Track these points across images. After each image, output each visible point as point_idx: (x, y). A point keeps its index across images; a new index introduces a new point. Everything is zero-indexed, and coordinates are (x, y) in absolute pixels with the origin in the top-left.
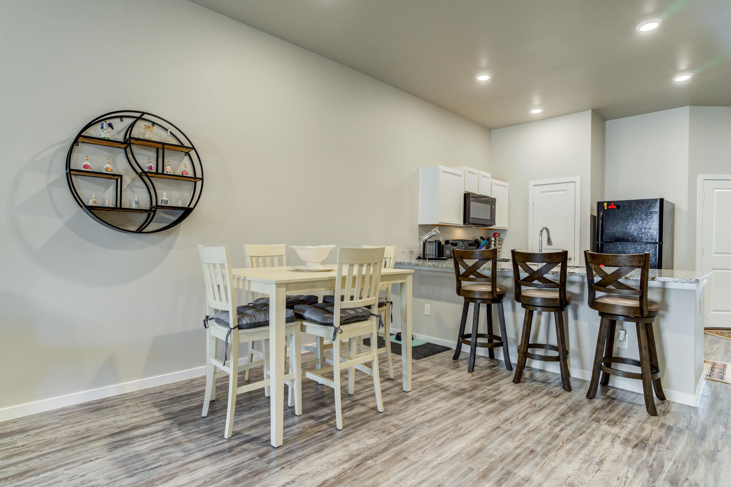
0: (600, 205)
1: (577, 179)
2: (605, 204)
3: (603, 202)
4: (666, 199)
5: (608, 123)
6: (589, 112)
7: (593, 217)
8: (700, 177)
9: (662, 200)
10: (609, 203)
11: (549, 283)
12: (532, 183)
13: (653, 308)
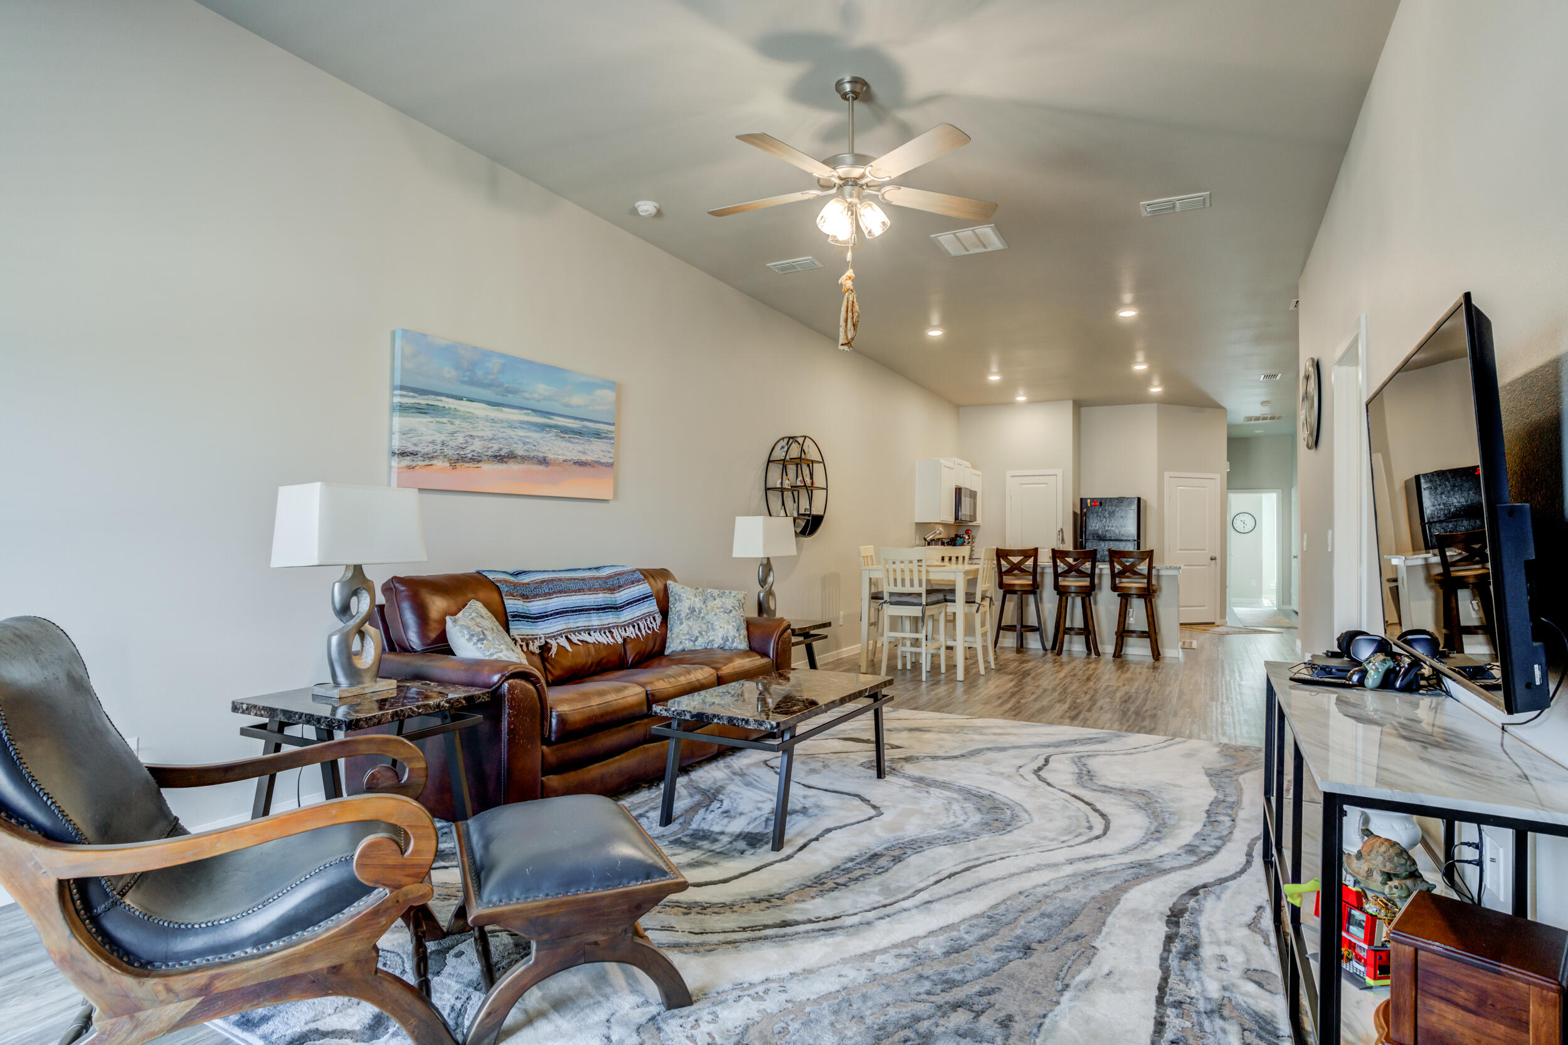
0: (1083, 501)
1: (1059, 472)
2: (1089, 501)
3: (1087, 499)
4: (1143, 498)
5: (1083, 409)
6: (1071, 402)
7: (1075, 514)
8: (1167, 474)
9: (1139, 499)
10: (1093, 500)
11: (1082, 574)
12: (1009, 473)
13: (1154, 588)
